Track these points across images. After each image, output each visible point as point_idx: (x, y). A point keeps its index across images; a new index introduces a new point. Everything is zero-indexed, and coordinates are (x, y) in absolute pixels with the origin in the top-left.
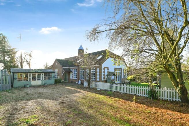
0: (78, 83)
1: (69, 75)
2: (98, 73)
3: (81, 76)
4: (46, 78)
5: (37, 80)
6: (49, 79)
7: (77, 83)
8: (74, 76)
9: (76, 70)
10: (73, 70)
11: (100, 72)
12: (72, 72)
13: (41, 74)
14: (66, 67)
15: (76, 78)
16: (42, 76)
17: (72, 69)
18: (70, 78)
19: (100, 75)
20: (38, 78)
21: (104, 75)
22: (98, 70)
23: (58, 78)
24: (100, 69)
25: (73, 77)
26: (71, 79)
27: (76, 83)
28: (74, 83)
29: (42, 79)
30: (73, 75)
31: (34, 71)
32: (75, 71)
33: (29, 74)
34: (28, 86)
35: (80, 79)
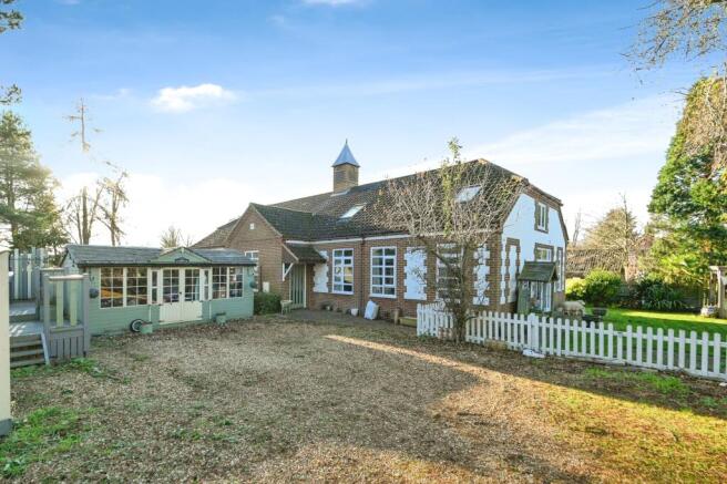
0: (361, 314)
1: (311, 274)
2: (482, 271)
3: (375, 281)
4: (221, 289)
5: (182, 297)
6: (232, 295)
7: (354, 311)
8: (334, 283)
9: (348, 253)
10: (330, 254)
11: (493, 263)
12: (324, 261)
13: (202, 272)
14: (297, 239)
15: (348, 288)
16: (204, 280)
17: (324, 247)
18: (315, 289)
19: (493, 277)
20: (188, 289)
21: (507, 275)
22: (484, 254)
23: (261, 289)
24: (494, 251)
25: (329, 285)
26: (317, 293)
27: (349, 312)
28: (339, 311)
29: (202, 297)
30: (329, 274)
31: (171, 260)
32: (343, 258)
33: (150, 272)
34: (148, 329)
35: (372, 295)
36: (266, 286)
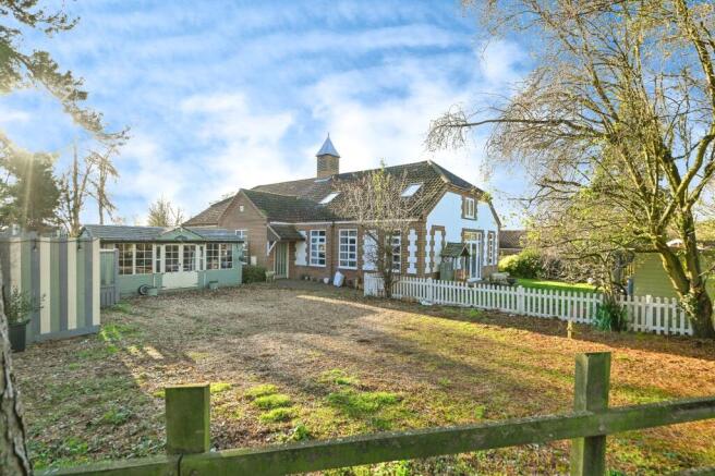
0: (331, 282)
1: (293, 250)
2: (412, 248)
3: (343, 256)
4: (214, 262)
5: (181, 268)
6: (223, 267)
7: (326, 280)
8: (311, 257)
9: (322, 233)
10: (308, 234)
11: (420, 243)
12: (303, 240)
13: (198, 247)
14: (280, 220)
15: (322, 262)
16: (200, 255)
17: (303, 228)
18: (297, 263)
19: (420, 254)
20: (185, 261)
21: (432, 253)
22: (413, 237)
23: (249, 263)
24: (421, 234)
25: (307, 259)
26: (298, 266)
27: (322, 281)
28: (315, 280)
29: (198, 268)
30: (307, 250)
31: (173, 237)
32: (318, 237)
33: (154, 247)
34: (154, 292)
35: (340, 267)
36: (254, 260)
